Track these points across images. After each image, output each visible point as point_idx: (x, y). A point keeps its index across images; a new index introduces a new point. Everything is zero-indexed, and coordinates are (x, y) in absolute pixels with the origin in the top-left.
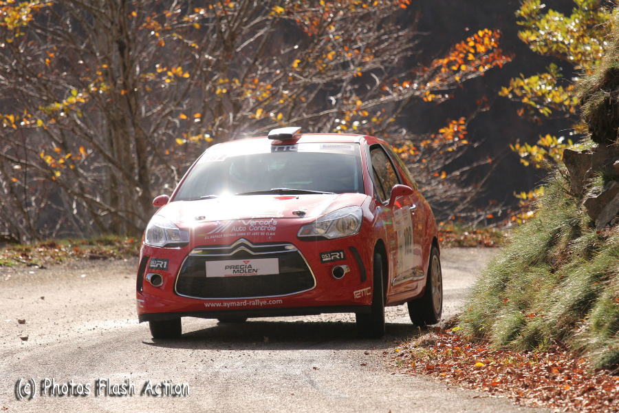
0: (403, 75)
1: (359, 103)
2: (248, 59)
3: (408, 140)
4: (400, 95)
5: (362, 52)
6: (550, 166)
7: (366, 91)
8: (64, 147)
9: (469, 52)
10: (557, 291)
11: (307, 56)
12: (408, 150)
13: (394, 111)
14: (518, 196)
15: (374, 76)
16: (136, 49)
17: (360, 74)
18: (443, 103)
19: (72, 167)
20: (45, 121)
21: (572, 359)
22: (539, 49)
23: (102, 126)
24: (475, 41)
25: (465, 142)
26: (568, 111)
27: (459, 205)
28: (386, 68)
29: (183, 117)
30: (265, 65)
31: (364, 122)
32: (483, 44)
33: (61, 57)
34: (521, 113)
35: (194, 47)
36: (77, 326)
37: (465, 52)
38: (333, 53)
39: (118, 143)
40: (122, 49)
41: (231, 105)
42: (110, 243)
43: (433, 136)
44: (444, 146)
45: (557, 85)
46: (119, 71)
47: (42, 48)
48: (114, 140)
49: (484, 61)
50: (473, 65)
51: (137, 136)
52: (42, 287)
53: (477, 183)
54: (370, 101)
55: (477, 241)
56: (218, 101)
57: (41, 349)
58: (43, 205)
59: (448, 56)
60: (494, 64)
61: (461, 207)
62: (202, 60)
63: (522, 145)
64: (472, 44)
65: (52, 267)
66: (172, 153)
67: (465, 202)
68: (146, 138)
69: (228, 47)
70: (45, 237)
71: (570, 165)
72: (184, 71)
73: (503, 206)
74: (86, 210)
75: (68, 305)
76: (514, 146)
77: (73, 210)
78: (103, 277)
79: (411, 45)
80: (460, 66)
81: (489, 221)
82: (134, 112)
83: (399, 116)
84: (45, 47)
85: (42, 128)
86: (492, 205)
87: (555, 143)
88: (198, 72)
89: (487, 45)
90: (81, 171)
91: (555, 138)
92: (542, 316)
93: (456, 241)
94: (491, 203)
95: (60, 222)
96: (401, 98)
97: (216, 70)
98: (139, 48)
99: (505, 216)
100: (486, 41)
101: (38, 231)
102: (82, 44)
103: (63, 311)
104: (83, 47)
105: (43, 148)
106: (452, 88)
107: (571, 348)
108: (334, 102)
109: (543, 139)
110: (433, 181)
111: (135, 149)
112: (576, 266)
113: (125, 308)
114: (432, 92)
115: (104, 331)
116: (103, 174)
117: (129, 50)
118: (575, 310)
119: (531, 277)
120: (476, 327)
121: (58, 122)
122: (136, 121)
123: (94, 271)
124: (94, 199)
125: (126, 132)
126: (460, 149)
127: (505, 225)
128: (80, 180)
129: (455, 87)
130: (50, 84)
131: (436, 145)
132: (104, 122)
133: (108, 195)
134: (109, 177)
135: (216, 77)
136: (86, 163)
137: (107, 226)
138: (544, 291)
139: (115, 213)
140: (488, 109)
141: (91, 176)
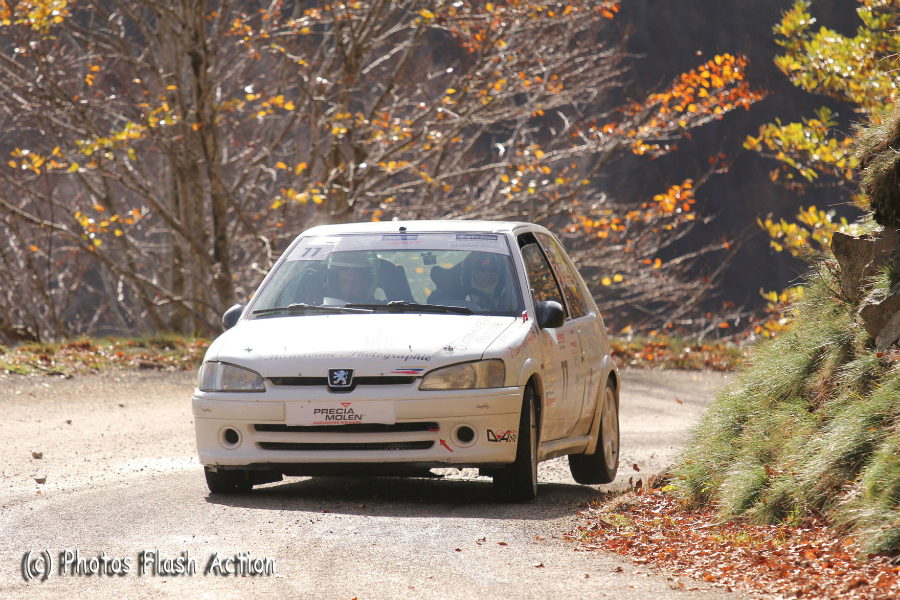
0: (604, 115)
1: (540, 155)
2: (380, 85)
3: (608, 209)
4: (598, 145)
5: (545, 81)
6: (812, 250)
7: (550, 137)
8: (107, 202)
9: (701, 86)
10: (817, 439)
11: (465, 84)
12: (609, 224)
13: (589, 168)
14: (767, 296)
15: (561, 114)
16: (216, 65)
17: (541, 113)
18: (661, 156)
19: (118, 233)
20: (82, 164)
21: (835, 538)
22: (805, 82)
23: (163, 175)
24: (710, 70)
25: (691, 217)
26: (843, 176)
27: (678, 307)
28: (580, 105)
29: (281, 165)
30: (402, 95)
31: (545, 182)
32: (721, 75)
33: (109, 72)
34: (774, 176)
35: (302, 65)
36: (117, 465)
37: (695, 85)
38: (503, 81)
39: (186, 201)
40: (197, 63)
41: (352, 152)
42: (169, 346)
43: (644, 205)
44: (661, 221)
45: (829, 137)
46: (191, 96)
47: (80, 59)
48: (181, 197)
49: (722, 99)
50: (706, 104)
51: (215, 192)
52: (69, 406)
53: (706, 276)
54: (555, 152)
55: (702, 361)
56: (334, 146)
57: (64, 497)
58: (74, 287)
59: (671, 89)
60: (737, 103)
61: (681, 311)
62: (312, 84)
63: (776, 221)
64: (706, 74)
65: (84, 378)
66: (264, 218)
67: (688, 303)
68: (228, 195)
69: (351, 66)
70: (75, 333)
71: (842, 255)
72: (286, 101)
73: (743, 311)
74: (136, 296)
75: (106, 433)
76: (763, 222)
77: (117, 295)
78: (158, 394)
79: (618, 73)
80: (687, 106)
81: (723, 332)
82: (211, 156)
83: (595, 175)
84: (85, 57)
85: (77, 173)
86: (727, 309)
87: (822, 220)
88: (307, 102)
89: (727, 76)
90: (132, 240)
91: (822, 213)
92: (794, 474)
93: (671, 360)
94: (725, 306)
95: (99, 312)
96: (600, 149)
97: (332, 100)
98: (222, 63)
99: (745, 325)
100: (727, 70)
101: (66, 324)
102: (139, 54)
103: (99, 443)
104: (140, 59)
105: (77, 203)
106: (675, 137)
107: (834, 522)
108: (501, 148)
109: (805, 214)
110: (642, 271)
111: (211, 210)
112: (845, 403)
113: (187, 441)
114: (647, 140)
115: (156, 473)
116: (164, 245)
117: (207, 66)
118: (842, 466)
119: (779, 416)
120: (697, 488)
121: (100, 167)
122: (213, 170)
123: (144, 385)
124: (149, 280)
125: (198, 186)
126: (682, 226)
127: (746, 338)
128: (129, 252)
129: (679, 137)
130: (90, 111)
131: (649, 217)
132: (167, 169)
133: (169, 276)
134: (171, 250)
135: (331, 110)
136: (139, 227)
137: (167, 320)
138: (798, 438)
139: (179, 302)
140: (726, 170)
141: (145, 248)
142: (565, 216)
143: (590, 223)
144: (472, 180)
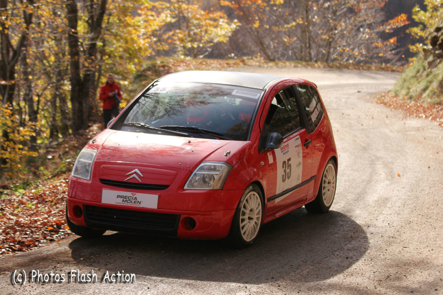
0: (381, 24)
1: (369, 31)
2: (340, 17)
3: (381, 42)
7: (371, 28)
8: (289, 37)
10: (418, 85)
11: (356, 17)
12: (381, 45)
14: (409, 59)
15: (373, 24)
17: (369, 23)
18: (391, 33)
19: (291, 42)
20: (285, 29)
22: (417, 21)
24: (401, 17)
25: (396, 44)
26: (424, 38)
28: (376, 22)
29: (322, 31)
30: (344, 19)
33: (290, 13)
34: (411, 37)
37: (398, 20)
42: (299, 63)
43: (387, 41)
44: (391, 44)
45: (421, 31)
46: (305, 18)
48: (302, 36)
49: (403, 23)
50: (400, 23)
51: (309, 36)
53: (398, 55)
55: (397, 71)
59: (393, 20)
60: (405, 23)
61: (394, 61)
63: (411, 45)
66: (318, 41)
68: (311, 36)
69: (335, 13)
73: (404, 62)
76: (409, 46)
80: (396, 23)
81: (401, 65)
82: (308, 29)
83: (379, 35)
85: (285, 32)
86: (401, 62)
87: (420, 46)
90: (293, 44)
91: (420, 44)
93: (391, 70)
96: (380, 31)
98: (311, 12)
99: (405, 64)
100: (404, 17)
104: (296, 11)
106: (393, 29)
108: (362, 30)
109: (416, 44)
110: (387, 53)
111: (308, 39)
112: (423, 79)
114: (389, 29)
117: (308, 12)
119: (412, 81)
120: (396, 93)
121: (289, 30)
122: (309, 31)
124: (296, 51)
125: (306, 34)
126: (394, 45)
127: (405, 67)
131: (388, 44)
132: (300, 31)
133: (300, 50)
134: (300, 46)
136: (295, 41)
137: (299, 58)
138: (415, 85)
139: (301, 56)
140: (403, 36)
142: (372, 43)
143: (377, 44)
144: (356, 35)
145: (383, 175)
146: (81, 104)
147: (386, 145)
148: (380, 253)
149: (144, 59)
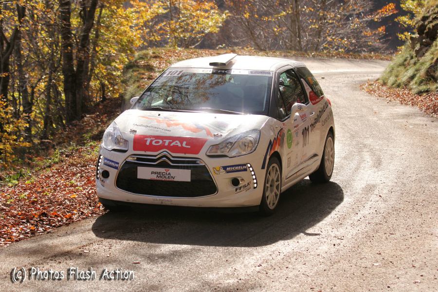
0: (369, 14)
1: (358, 21)
2: (329, 7)
3: (370, 31)
5: (359, 7)
6: (406, 40)
7: (359, 17)
8: (279, 26)
9: (387, 9)
10: (406, 73)
11: (344, 7)
12: (370, 33)
13: (366, 23)
14: (397, 48)
15: (362, 13)
17: (358, 13)
18: (379, 22)
19: (281, 32)
20: (275, 19)
21: (408, 91)
22: (405, 9)
23: (289, 22)
26: (412, 26)
28: (365, 12)
29: (311, 21)
30: (333, 8)
31: (358, 25)
34: (400, 26)
38: (351, 6)
39: (293, 26)
40: (296, 1)
41: (324, 18)
42: (289, 52)
43: (376, 30)
44: (379, 33)
45: (409, 19)
46: (295, 7)
49: (391, 12)
50: (388, 12)
51: (298, 25)
53: (387, 43)
54: (360, 20)
55: (386, 59)
56: (320, 17)
58: (272, 41)
59: (382, 9)
60: (394, 12)
62: (317, 6)
63: (400, 34)
64: (388, 7)
67: (383, 48)
68: (301, 26)
69: (324, 3)
70: (272, 50)
71: (412, 40)
72: (312, 9)
73: (393, 50)
74: (284, 43)
76: (397, 34)
77: (280, 43)
79: (372, 6)
80: (384, 13)
81: (389, 54)
82: (298, 19)
85: (274, 21)
87: (408, 34)
88: (316, 9)
90: (283, 33)
92: (401, 79)
93: (380, 58)
94: (390, 49)
95: (277, 46)
96: (368, 20)
97: (320, 9)
99: (393, 53)
100: (392, 6)
101: (270, 48)
105: (274, 26)
106: (382, 18)
107: (408, 88)
108: (351, 19)
109: (405, 33)
110: (375, 42)
111: (298, 28)
112: (411, 67)
114: (377, 19)
117: (298, 2)
118: (410, 78)
119: (399, 69)
120: (384, 81)
121: (278, 20)
122: (298, 21)
124: (286, 40)
125: (295, 24)
126: (383, 34)
128: (283, 35)
130: (277, 10)
131: (377, 32)
132: (290, 20)
133: (290, 40)
134: (290, 35)
135: (320, 11)
136: (285, 31)
137: (289, 48)
138: (402, 73)
139: (291, 45)
140: (391, 24)
141: (285, 35)
142: (362, 32)
143: (366, 33)
144: (346, 24)
145: (371, 163)
146: (74, 95)
147: (374, 133)
148: (366, 240)
149: (136, 50)
